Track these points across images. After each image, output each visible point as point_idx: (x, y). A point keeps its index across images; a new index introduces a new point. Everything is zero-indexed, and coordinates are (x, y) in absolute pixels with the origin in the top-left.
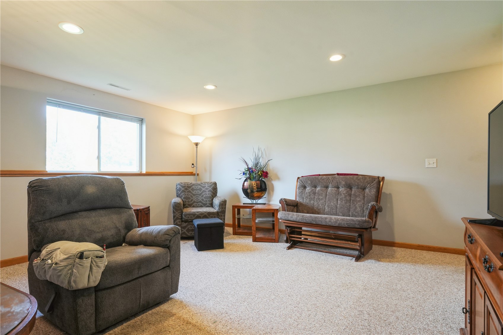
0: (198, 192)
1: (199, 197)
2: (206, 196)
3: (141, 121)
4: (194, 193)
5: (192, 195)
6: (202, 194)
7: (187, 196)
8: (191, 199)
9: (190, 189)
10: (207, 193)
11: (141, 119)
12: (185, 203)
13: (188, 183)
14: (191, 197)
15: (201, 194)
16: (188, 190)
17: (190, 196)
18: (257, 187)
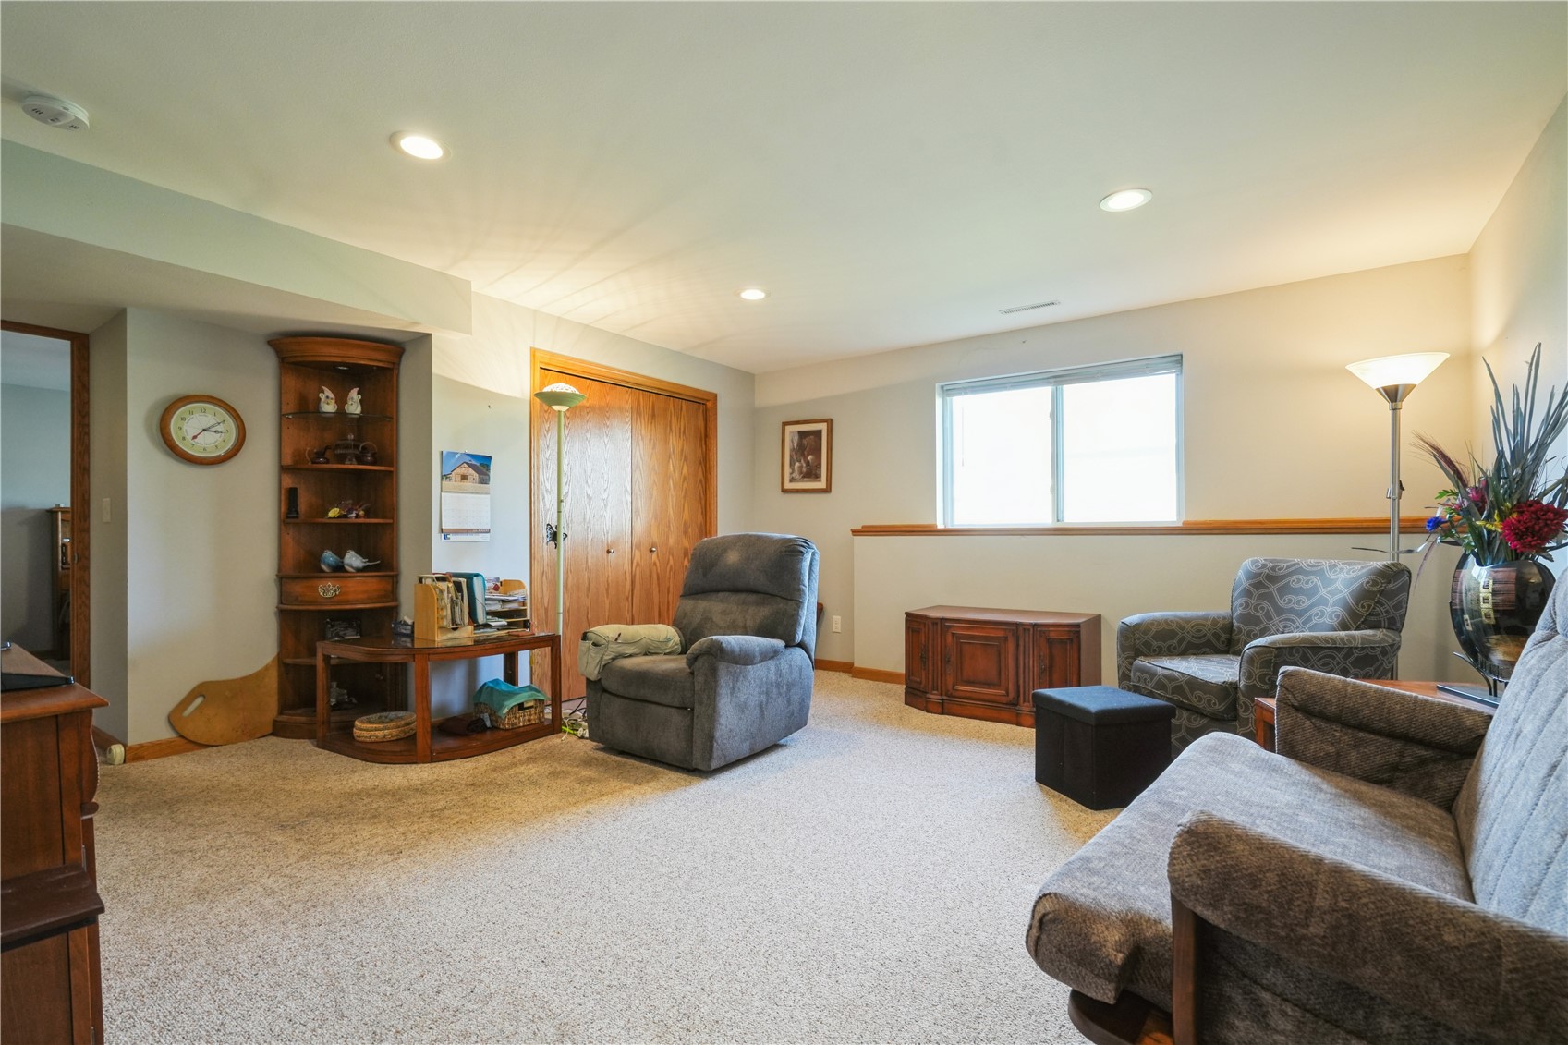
0: (1299, 601)
1: (1294, 622)
2: (1322, 620)
3: (1177, 361)
4: (1281, 603)
5: (1272, 610)
6: (1308, 614)
7: (1253, 612)
8: (1262, 626)
9: (1273, 589)
10: (1329, 610)
11: (1179, 358)
12: (1237, 638)
13: (1279, 561)
14: (1263, 618)
15: (1306, 610)
16: (1262, 591)
17: (1261, 614)
18: (1495, 605)
